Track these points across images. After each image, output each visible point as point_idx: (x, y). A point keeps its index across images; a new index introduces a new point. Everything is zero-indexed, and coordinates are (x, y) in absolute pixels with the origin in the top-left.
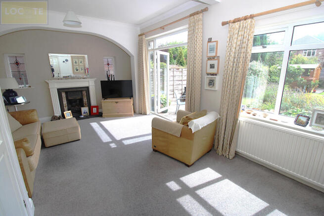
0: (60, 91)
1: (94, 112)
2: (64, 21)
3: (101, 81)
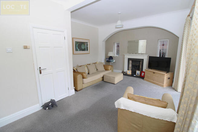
0: (129, 59)
1: (142, 75)
2: (115, 26)
3: (149, 57)
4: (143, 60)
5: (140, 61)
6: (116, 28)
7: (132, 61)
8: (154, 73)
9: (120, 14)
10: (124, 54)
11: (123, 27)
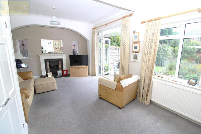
0: (46, 61)
1: (65, 74)
2: (50, 22)
3: (70, 55)
4: (62, 59)
5: (58, 61)
6: (51, 24)
7: (49, 62)
8: (78, 68)
9: (54, 8)
10: (39, 55)
11: (59, 24)
